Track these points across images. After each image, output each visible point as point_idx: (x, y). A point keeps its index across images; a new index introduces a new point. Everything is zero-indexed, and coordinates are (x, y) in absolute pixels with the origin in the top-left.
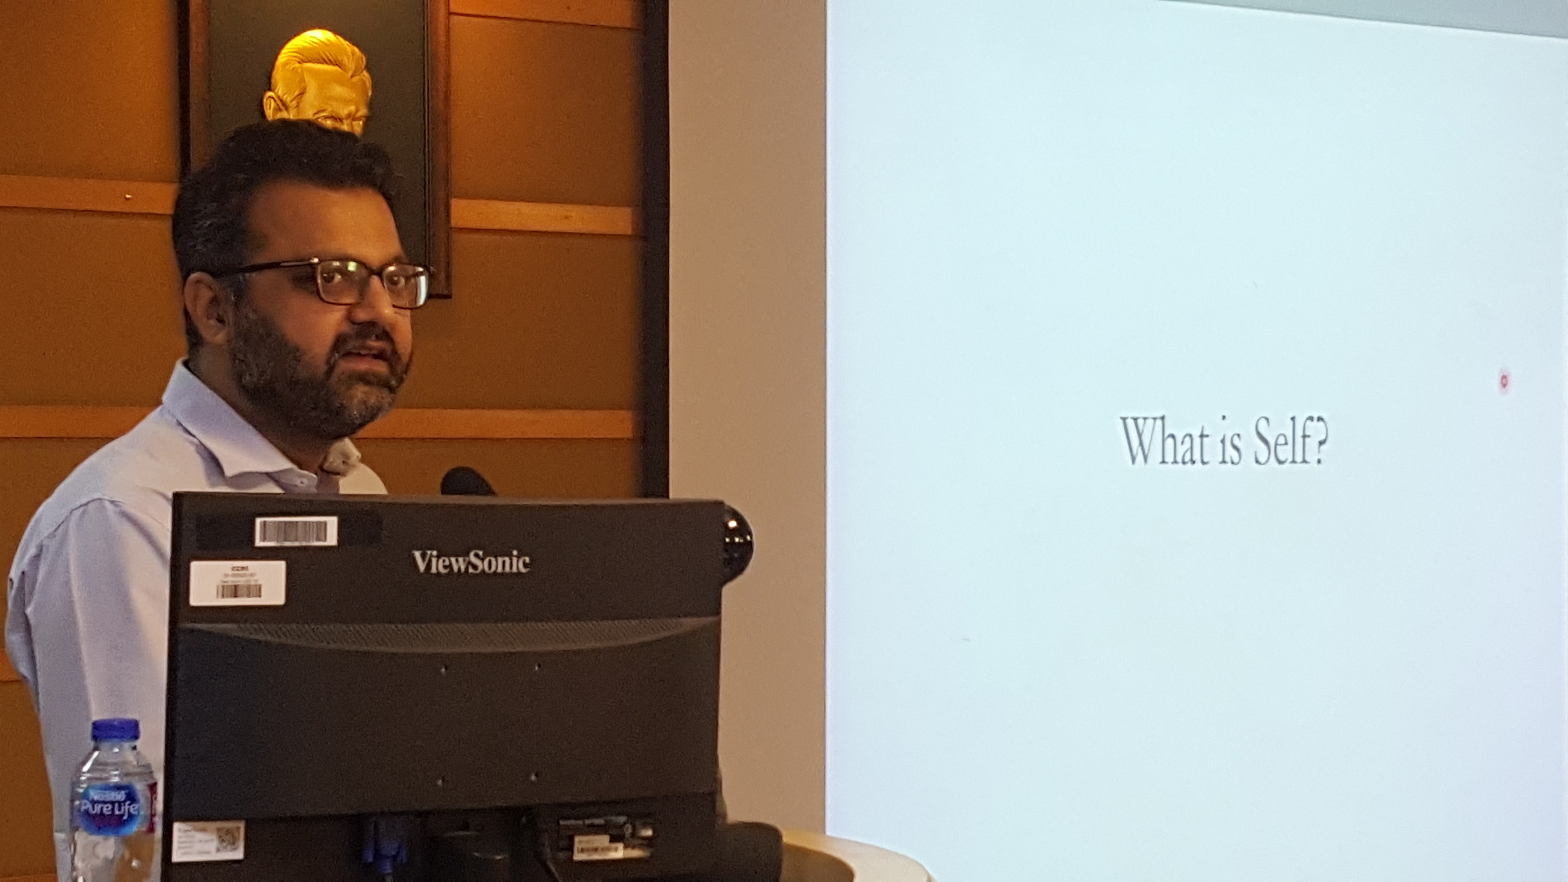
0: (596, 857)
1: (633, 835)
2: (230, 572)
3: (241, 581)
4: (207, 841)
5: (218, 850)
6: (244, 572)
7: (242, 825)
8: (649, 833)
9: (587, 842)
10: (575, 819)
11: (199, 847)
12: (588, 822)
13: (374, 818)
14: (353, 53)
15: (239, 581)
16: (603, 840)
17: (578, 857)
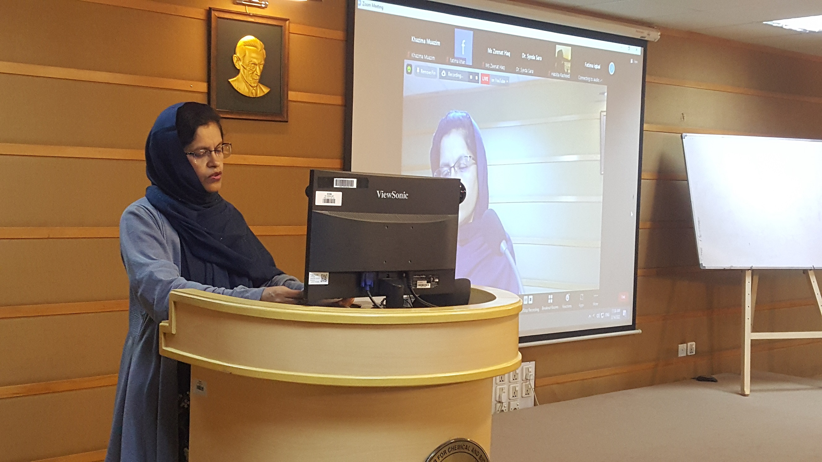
0: (423, 287)
1: (433, 281)
2: (327, 195)
3: (330, 198)
4: (318, 278)
5: (321, 282)
6: (330, 195)
7: (328, 274)
8: (437, 280)
9: (421, 283)
10: (418, 276)
11: (316, 280)
12: (421, 276)
13: (366, 273)
14: (260, 43)
15: (329, 198)
16: (425, 282)
17: (418, 287)
